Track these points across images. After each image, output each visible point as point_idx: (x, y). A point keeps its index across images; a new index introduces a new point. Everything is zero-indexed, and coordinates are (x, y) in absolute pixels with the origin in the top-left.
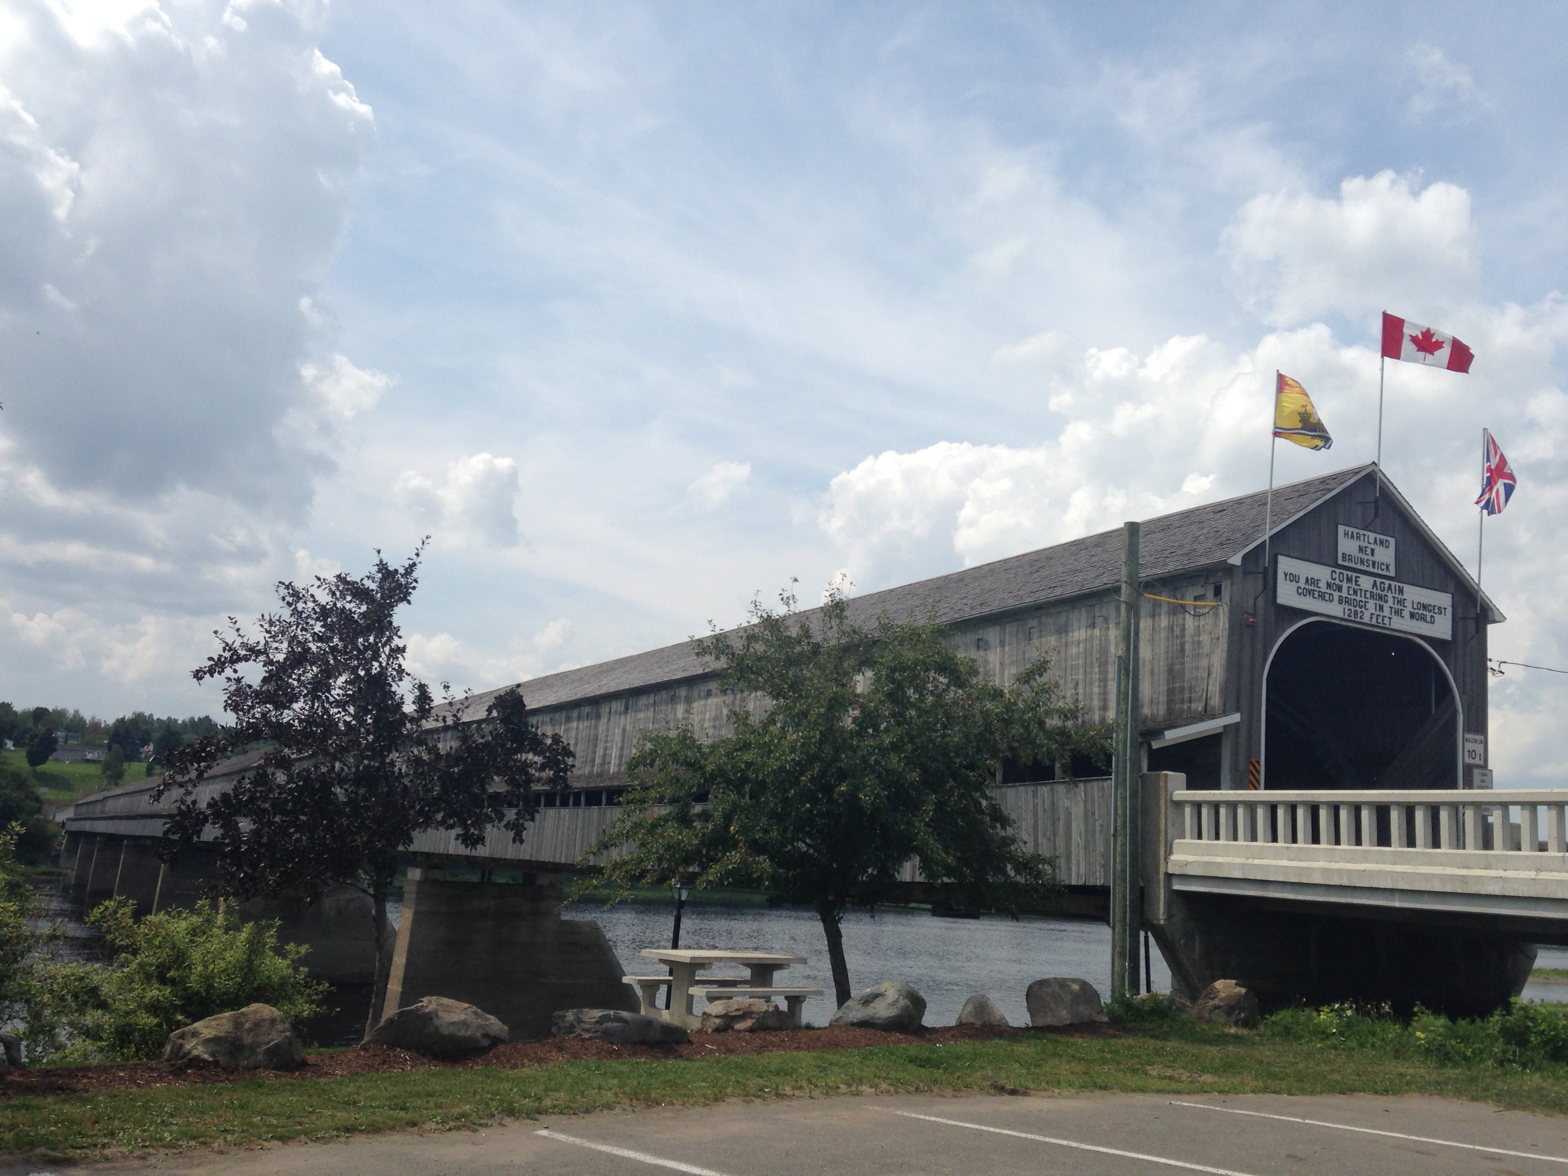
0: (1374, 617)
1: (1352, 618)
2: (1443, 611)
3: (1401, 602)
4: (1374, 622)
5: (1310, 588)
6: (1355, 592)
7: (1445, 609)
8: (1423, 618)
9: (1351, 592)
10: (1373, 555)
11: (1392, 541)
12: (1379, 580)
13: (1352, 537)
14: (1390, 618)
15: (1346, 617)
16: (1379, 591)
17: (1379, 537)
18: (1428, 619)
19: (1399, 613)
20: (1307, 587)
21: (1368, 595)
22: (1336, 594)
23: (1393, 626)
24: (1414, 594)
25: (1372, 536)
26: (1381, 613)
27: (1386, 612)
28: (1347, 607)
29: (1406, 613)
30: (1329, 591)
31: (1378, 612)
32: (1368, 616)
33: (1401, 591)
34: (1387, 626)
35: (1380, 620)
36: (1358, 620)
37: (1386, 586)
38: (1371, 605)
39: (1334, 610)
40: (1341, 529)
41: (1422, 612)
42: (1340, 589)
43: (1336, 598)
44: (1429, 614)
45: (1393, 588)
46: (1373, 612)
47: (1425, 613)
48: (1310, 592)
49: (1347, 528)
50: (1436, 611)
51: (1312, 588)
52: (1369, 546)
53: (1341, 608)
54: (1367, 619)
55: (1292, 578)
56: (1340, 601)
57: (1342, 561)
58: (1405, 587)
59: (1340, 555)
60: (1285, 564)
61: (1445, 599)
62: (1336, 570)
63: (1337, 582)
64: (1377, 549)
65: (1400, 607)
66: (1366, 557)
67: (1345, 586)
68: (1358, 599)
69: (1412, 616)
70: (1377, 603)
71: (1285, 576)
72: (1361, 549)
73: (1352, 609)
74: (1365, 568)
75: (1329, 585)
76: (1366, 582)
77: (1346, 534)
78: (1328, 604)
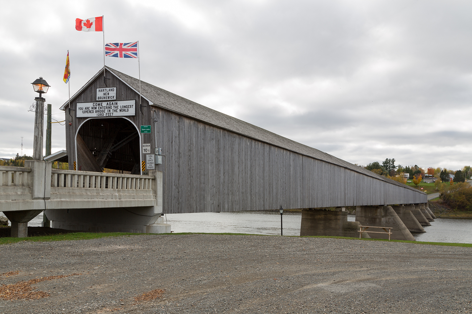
0: (107, 114)
1: (100, 116)
2: (132, 106)
3: (117, 107)
4: (107, 115)
6: (101, 108)
7: (133, 105)
8: (124, 110)
10: (108, 95)
11: (115, 88)
12: (109, 102)
13: (101, 91)
14: (113, 113)
15: (98, 116)
16: (109, 106)
17: (110, 88)
18: (126, 110)
19: (116, 111)
20: (85, 110)
21: (105, 108)
22: (95, 110)
23: (114, 115)
24: (121, 104)
25: (108, 89)
26: (110, 112)
27: (111, 111)
28: (98, 113)
29: (118, 110)
30: (92, 110)
31: (108, 112)
32: (105, 114)
33: (116, 104)
34: (112, 116)
35: (109, 115)
36: (102, 116)
37: (111, 103)
39: (94, 115)
41: (125, 108)
42: (96, 108)
43: (95, 111)
44: (126, 109)
45: (114, 103)
46: (107, 112)
47: (125, 109)
48: (87, 112)
49: (99, 89)
50: (129, 107)
51: (87, 110)
52: (107, 92)
53: (96, 114)
54: (105, 115)
55: (81, 109)
56: (96, 112)
57: (97, 100)
58: (118, 102)
59: (97, 98)
60: (79, 105)
61: (133, 102)
62: (95, 103)
63: (95, 106)
64: (110, 92)
65: (116, 109)
66: (106, 96)
67: (97, 107)
68: (102, 110)
69: (120, 111)
70: (108, 109)
71: (79, 108)
72: (104, 94)
73: (100, 113)
74: (106, 99)
75: (92, 108)
76: (104, 104)
77: (99, 91)
78: (92, 114)
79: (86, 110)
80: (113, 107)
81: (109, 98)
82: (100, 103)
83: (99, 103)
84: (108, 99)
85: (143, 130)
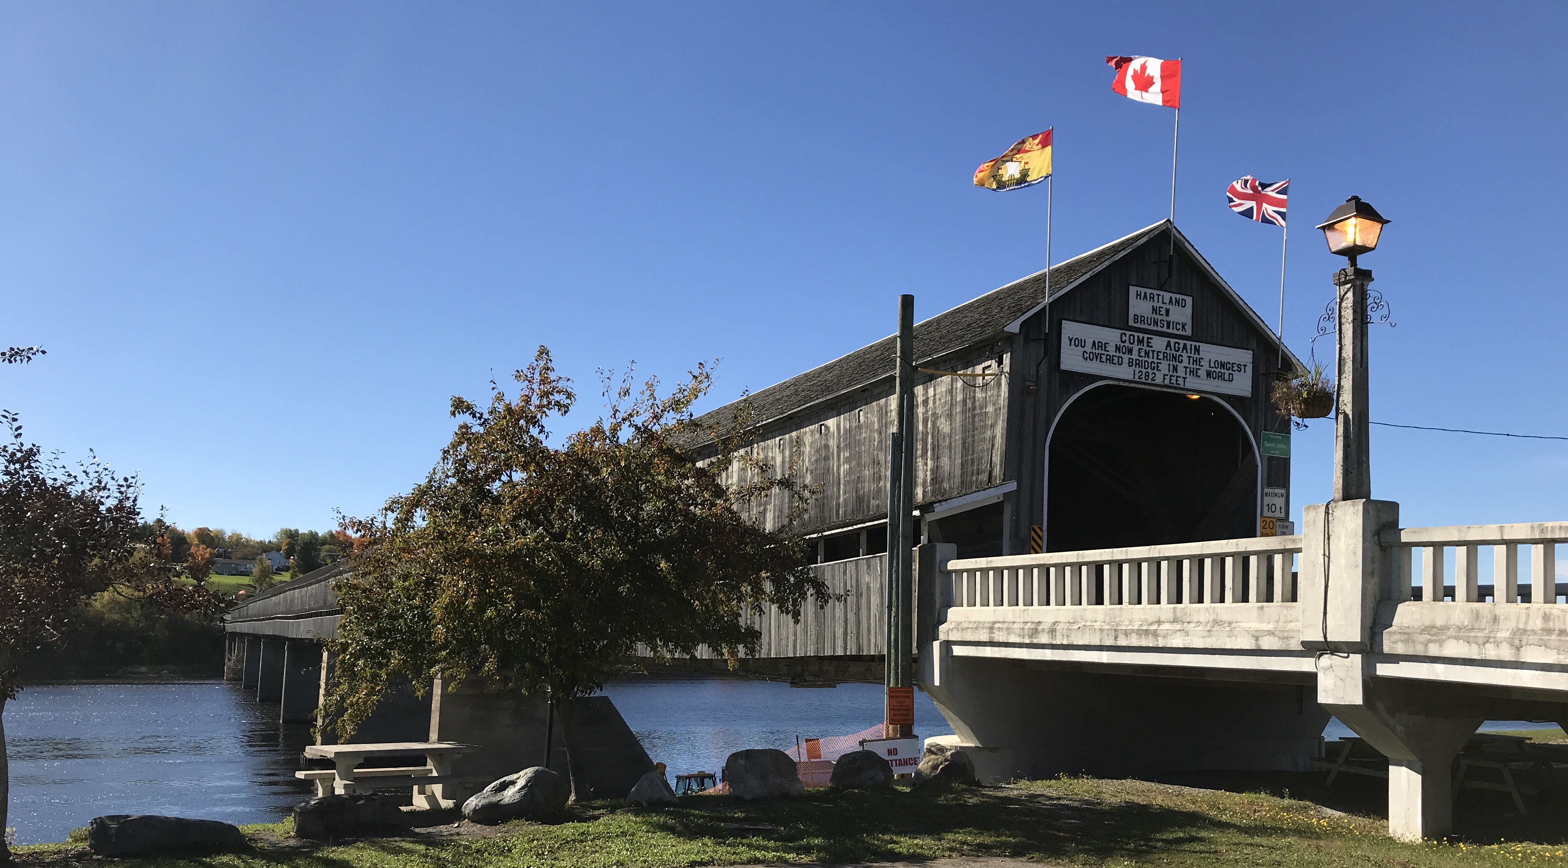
0: (1168, 378)
1: (1143, 380)
2: (1242, 368)
3: (1197, 361)
4: (1167, 382)
5: (1098, 351)
6: (1147, 354)
7: (1245, 366)
8: (1221, 377)
9: (1143, 354)
10: (1167, 315)
11: (1189, 300)
12: (1173, 341)
13: (1145, 297)
14: (1185, 378)
15: (1137, 379)
17: (1174, 296)
18: (1227, 377)
19: (1194, 373)
20: (1094, 351)
21: (1161, 356)
22: (1126, 357)
23: (1188, 386)
24: (1211, 353)
25: (1167, 296)
26: (1175, 374)
27: (1181, 372)
28: (1138, 369)
29: (1202, 373)
30: (1117, 354)
31: (1171, 373)
32: (1160, 377)
33: (1197, 350)
34: (1182, 386)
35: (1174, 381)
36: (1150, 381)
37: (1181, 346)
38: (1164, 366)
39: (1124, 372)
40: (1133, 290)
41: (1220, 370)
42: (1130, 351)
43: (1126, 361)
44: (1227, 372)
45: (1189, 348)
46: (1167, 373)
47: (1222, 371)
49: (1139, 289)
50: (1235, 368)
51: (1100, 351)
52: (1165, 306)
53: (1131, 370)
54: (1159, 380)
55: (1078, 342)
56: (1130, 364)
57: (1131, 323)
58: (1203, 347)
59: (1131, 316)
60: (1070, 329)
61: (1244, 357)
62: (1128, 333)
63: (1127, 344)
64: (1173, 309)
65: (1195, 367)
66: (1160, 318)
67: (1136, 348)
68: (1150, 360)
69: (1209, 374)
70: (1172, 363)
71: (1071, 341)
72: (1154, 310)
73: (1144, 371)
74: (1159, 329)
75: (1118, 348)
76: (1159, 343)
77: (1138, 295)
78: (1116, 368)
79: (1097, 352)
80: (1185, 360)
81: (1168, 327)
82: (1146, 336)
83: (1141, 335)
84: (1165, 329)
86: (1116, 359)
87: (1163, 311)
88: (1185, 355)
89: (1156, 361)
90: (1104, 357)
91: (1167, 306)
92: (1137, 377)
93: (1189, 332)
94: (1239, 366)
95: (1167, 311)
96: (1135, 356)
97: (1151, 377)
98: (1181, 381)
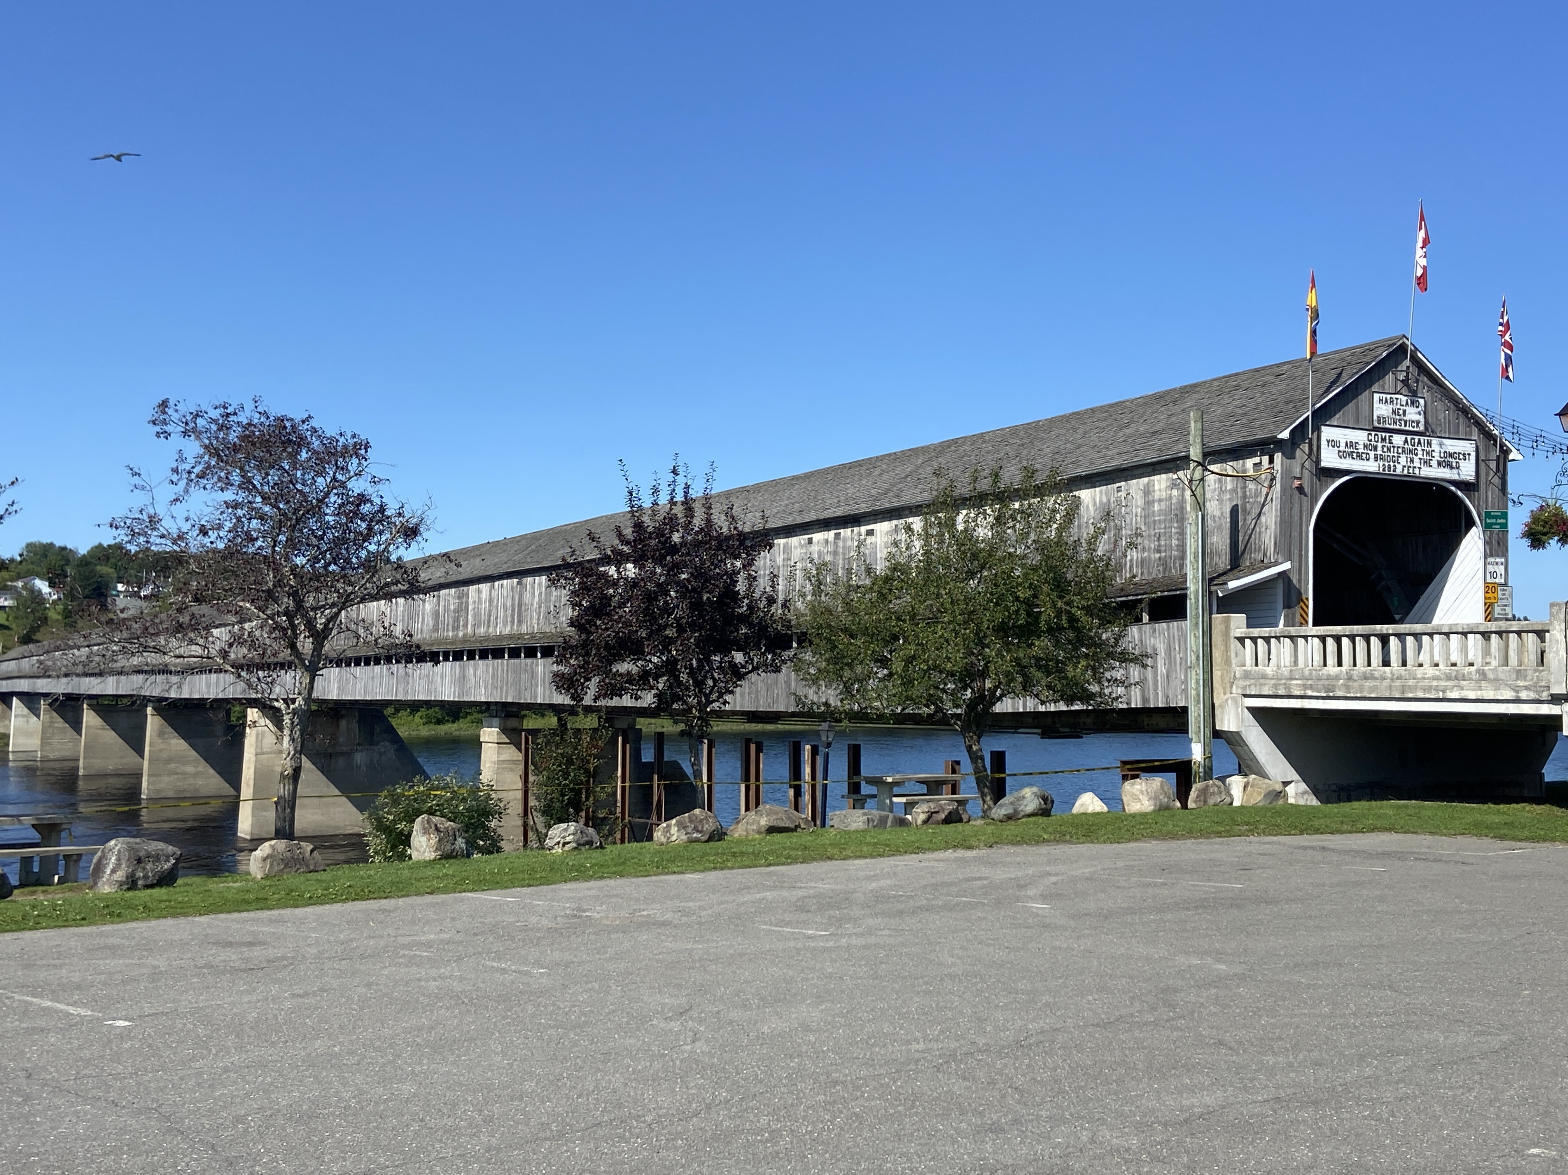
0: (1406, 470)
1: (1387, 472)
2: (1467, 456)
3: (1429, 453)
4: (1406, 472)
5: (1351, 450)
6: (1389, 450)
7: (1469, 454)
8: (1449, 465)
9: (1385, 449)
10: (1404, 415)
11: (1422, 401)
12: (1409, 437)
13: (1386, 401)
14: (1420, 468)
15: (1381, 471)
17: (1409, 399)
18: (1454, 464)
19: (1428, 463)
20: (1346, 450)
21: (1400, 450)
22: (1372, 454)
23: (1423, 474)
24: (1441, 445)
25: (1404, 399)
26: (1412, 465)
27: (1417, 463)
28: (1382, 463)
29: (1434, 463)
30: (1365, 451)
31: (1409, 464)
32: (1400, 468)
33: (1429, 444)
34: (1418, 474)
35: (1411, 471)
36: (1392, 472)
37: (1417, 441)
38: (1403, 460)
39: (1371, 466)
40: (1376, 396)
42: (1375, 448)
43: (1372, 456)
44: (1454, 461)
45: (1422, 441)
46: (1405, 464)
47: (1450, 460)
48: (1349, 454)
49: (1381, 395)
50: (1461, 457)
52: (1402, 408)
53: (1376, 464)
54: (1398, 471)
55: (1333, 443)
56: (1376, 459)
57: (1376, 424)
58: (1434, 440)
59: (1375, 418)
60: (1328, 433)
61: (1468, 447)
62: (1373, 433)
63: (1373, 442)
64: (1409, 410)
65: (1428, 458)
66: (1398, 417)
67: (1380, 445)
68: (1392, 454)
69: (1439, 464)
70: (1409, 456)
71: (1328, 442)
72: (1394, 412)
73: (1387, 464)
74: (1398, 427)
75: (1365, 446)
76: (1398, 439)
77: (1381, 400)
78: (1365, 462)
79: (1349, 450)
80: (1420, 452)
81: (1405, 426)
82: (1388, 435)
83: (1384, 434)
84: (1403, 427)
85: (1488, 521)
86: (1364, 456)
87: (1401, 412)
88: (1419, 448)
89: (1396, 455)
90: (1355, 455)
91: (1404, 408)
92: (1381, 469)
93: (1422, 428)
94: (1464, 455)
95: (1404, 411)
96: (1379, 452)
97: (1392, 469)
98: (1417, 471)
